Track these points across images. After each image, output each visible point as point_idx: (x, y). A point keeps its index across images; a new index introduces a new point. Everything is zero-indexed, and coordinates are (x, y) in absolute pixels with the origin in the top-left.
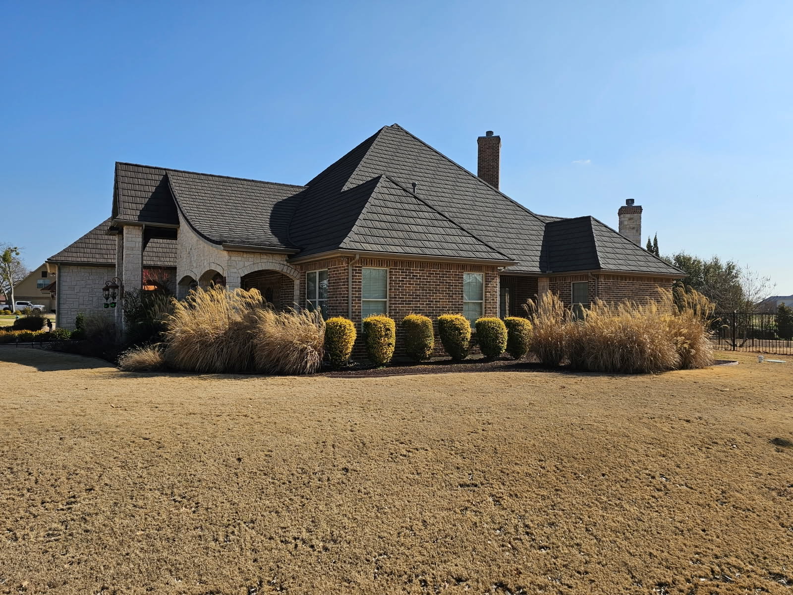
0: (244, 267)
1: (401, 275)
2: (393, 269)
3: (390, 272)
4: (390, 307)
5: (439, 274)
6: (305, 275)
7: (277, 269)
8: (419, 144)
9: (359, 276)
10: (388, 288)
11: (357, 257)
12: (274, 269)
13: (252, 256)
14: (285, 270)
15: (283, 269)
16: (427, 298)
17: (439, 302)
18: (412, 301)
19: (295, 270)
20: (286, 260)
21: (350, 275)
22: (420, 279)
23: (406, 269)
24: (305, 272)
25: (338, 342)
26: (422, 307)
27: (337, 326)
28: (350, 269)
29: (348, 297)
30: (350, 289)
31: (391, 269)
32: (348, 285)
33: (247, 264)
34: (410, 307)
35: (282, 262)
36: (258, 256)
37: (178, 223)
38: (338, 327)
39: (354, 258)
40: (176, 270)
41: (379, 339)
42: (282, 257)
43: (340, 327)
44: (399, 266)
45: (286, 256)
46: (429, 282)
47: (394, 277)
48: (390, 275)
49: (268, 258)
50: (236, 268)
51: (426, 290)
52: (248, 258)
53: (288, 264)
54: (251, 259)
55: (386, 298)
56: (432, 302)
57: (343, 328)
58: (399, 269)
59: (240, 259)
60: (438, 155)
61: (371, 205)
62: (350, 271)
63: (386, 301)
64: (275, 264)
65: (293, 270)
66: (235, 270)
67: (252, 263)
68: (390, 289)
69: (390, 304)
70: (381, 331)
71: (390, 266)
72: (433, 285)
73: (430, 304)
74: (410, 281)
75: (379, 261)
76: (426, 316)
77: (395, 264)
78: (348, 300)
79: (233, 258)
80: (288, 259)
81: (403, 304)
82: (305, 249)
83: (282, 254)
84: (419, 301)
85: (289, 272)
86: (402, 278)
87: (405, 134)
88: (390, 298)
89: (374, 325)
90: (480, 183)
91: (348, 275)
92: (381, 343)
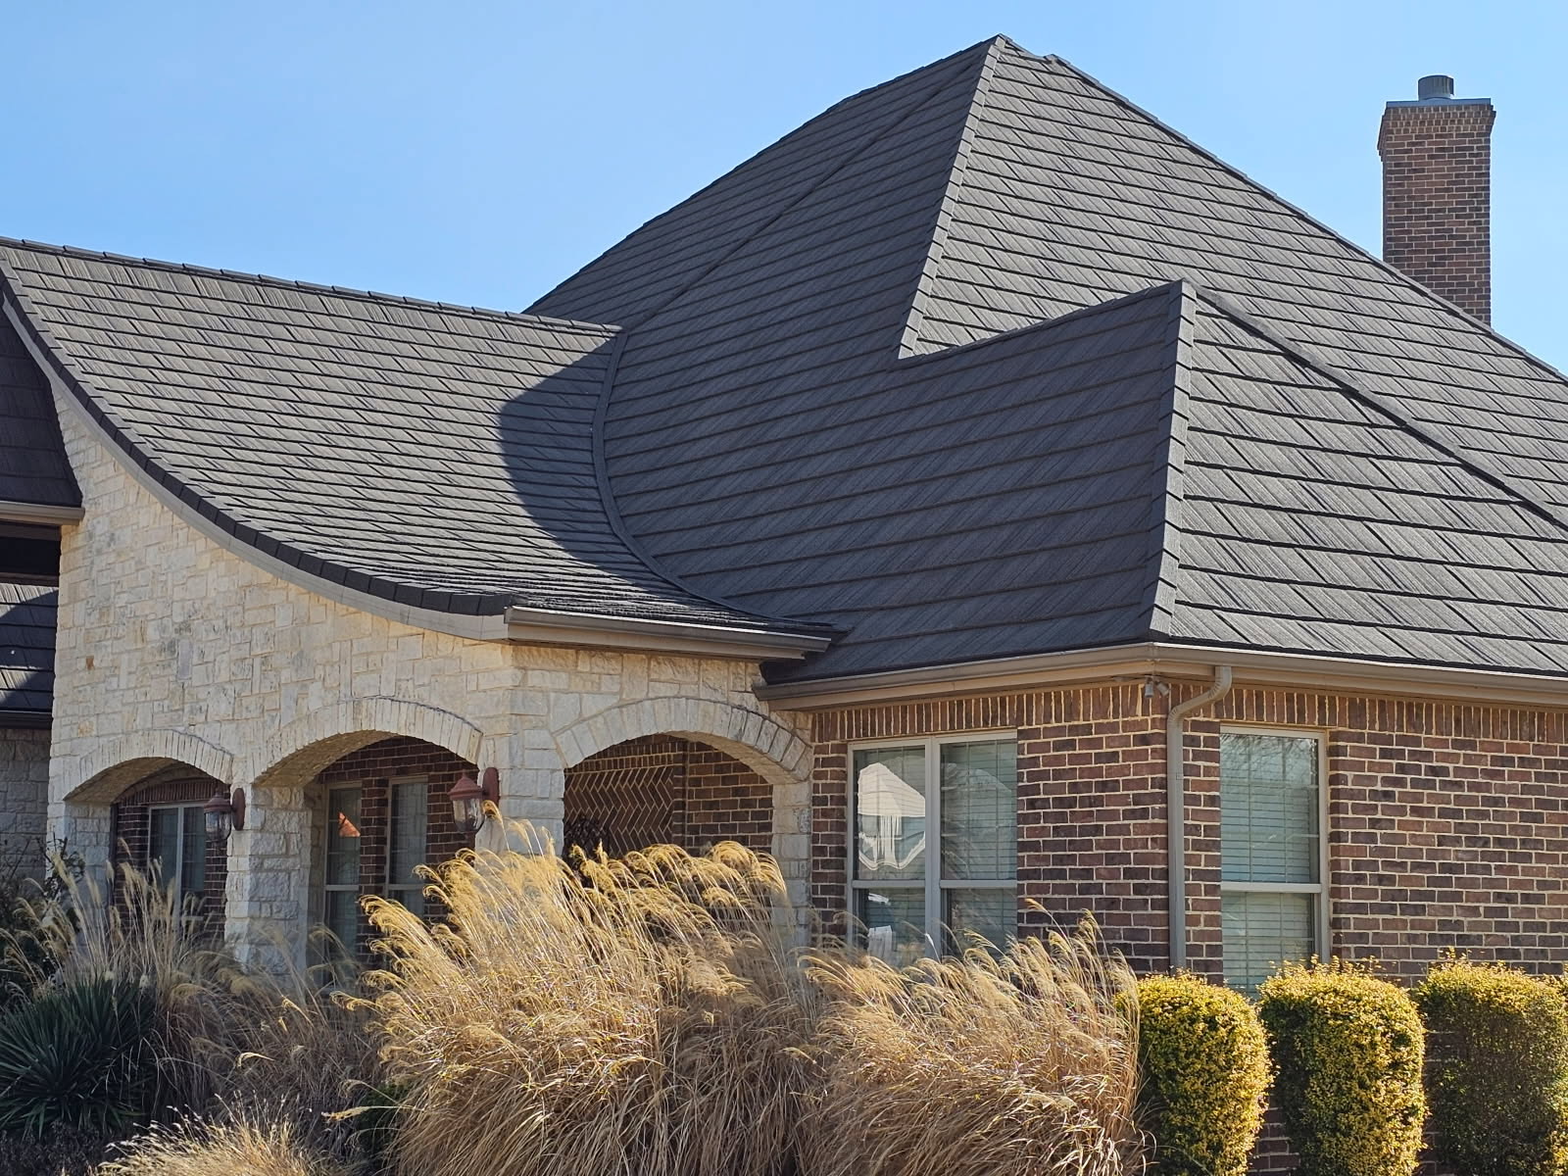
0: (581, 720)
1: (1382, 767)
2: (1350, 738)
3: (1333, 751)
4: (1335, 924)
5: (1532, 763)
6: (841, 762)
7: (718, 732)
8: (1151, 132)
9: (1208, 771)
10: (1325, 828)
11: (1225, 680)
12: (707, 731)
13: (614, 665)
14: (750, 738)
15: (741, 732)
16: (1490, 883)
17: (1539, 899)
18: (1430, 896)
19: (793, 734)
20: (755, 689)
21: (1176, 764)
22: (1459, 785)
23: (1403, 740)
24: (843, 748)
25: (1205, 1096)
26: (1473, 926)
27: (1193, 1021)
28: (1176, 734)
29: (1165, 874)
30: (1178, 837)
31: (1334, 737)
32: (1165, 814)
33: (592, 705)
34: (1422, 925)
35: (736, 699)
36: (636, 666)
37: (71, 496)
38: (1202, 1025)
39: (1208, 682)
40: (50, 728)
41: (1362, 1085)
42: (736, 675)
43: (1212, 1023)
44: (1373, 722)
45: (753, 668)
46: (1497, 802)
47: (1350, 775)
48: (1334, 765)
49: (679, 677)
50: (545, 726)
51: (1486, 843)
52: (595, 677)
53: (764, 708)
54: (609, 685)
55: (1315, 879)
56: (1510, 899)
57: (1223, 1031)
58: (1373, 739)
59: (561, 680)
60: (1240, 185)
61: (1190, 429)
62: (1176, 746)
63: (1310, 898)
64: (711, 707)
65: (784, 736)
66: (544, 735)
67: (614, 701)
68: (1335, 837)
69: (1337, 908)
70: (1373, 1045)
71: (1332, 722)
72: (1511, 816)
73: (1503, 912)
74: (1418, 798)
75: (1290, 699)
76: (1529, 969)
77: (1357, 712)
78: (1166, 890)
79: (535, 679)
80: (761, 680)
81: (1392, 909)
82: (845, 634)
83: (737, 659)
84: (1457, 897)
85: (765, 749)
86: (1386, 781)
87: (1077, 84)
88: (1336, 878)
89: (1335, 1016)
90: (1450, 319)
91: (1165, 768)
92: (1375, 1106)
